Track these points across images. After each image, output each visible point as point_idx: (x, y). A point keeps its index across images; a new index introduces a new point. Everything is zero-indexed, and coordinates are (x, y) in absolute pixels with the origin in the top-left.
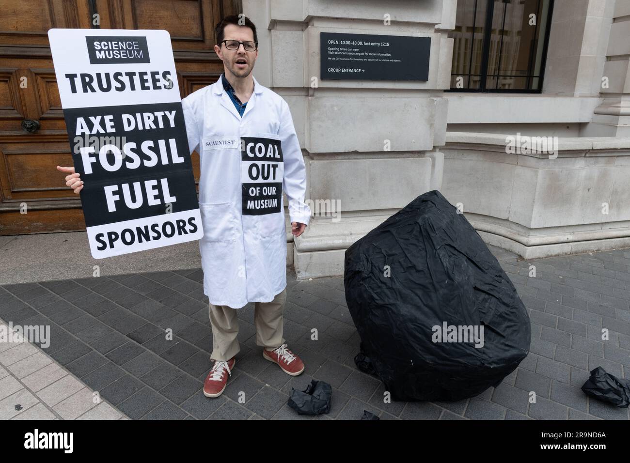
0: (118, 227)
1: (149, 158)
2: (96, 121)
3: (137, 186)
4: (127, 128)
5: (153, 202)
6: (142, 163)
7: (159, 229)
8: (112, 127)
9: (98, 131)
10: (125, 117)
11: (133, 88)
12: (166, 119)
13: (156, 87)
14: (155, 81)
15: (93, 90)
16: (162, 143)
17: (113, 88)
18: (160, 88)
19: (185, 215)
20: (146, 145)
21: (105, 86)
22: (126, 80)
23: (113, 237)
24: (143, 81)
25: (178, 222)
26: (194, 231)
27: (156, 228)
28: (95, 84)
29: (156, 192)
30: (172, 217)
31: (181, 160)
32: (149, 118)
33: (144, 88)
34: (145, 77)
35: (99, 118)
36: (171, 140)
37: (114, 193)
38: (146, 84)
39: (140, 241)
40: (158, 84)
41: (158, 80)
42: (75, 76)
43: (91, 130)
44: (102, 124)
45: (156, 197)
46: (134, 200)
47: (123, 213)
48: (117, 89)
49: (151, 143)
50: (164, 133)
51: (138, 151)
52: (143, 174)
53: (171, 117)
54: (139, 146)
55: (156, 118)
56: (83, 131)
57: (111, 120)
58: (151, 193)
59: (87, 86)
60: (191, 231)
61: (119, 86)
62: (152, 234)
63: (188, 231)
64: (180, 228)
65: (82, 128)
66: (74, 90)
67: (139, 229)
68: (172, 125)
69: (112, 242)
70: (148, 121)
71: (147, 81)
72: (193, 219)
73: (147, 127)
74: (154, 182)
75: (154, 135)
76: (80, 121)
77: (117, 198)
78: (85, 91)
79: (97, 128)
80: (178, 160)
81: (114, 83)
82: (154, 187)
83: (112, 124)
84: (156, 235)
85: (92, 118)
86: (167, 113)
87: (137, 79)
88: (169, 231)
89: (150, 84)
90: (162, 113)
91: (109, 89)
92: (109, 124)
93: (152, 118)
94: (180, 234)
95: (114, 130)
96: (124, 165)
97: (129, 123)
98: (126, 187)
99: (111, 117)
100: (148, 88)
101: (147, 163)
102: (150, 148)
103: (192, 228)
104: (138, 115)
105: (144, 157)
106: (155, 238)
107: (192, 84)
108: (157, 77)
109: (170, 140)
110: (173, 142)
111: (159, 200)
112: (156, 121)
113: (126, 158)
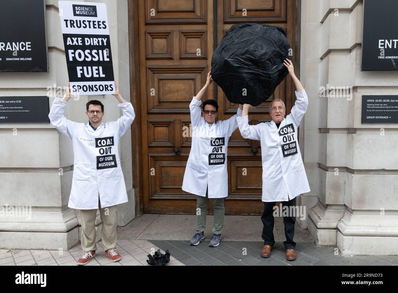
0: (82, 84)
1: (95, 57)
3: (89, 68)
4: (87, 44)
5: (95, 76)
6: (92, 59)
7: (97, 87)
8: (81, 43)
10: (86, 39)
11: (90, 27)
12: (102, 41)
13: (99, 28)
14: (99, 25)
15: (74, 27)
16: (100, 51)
17: (82, 27)
18: (101, 28)
19: (108, 83)
20: (94, 52)
21: (79, 25)
22: (87, 23)
23: (79, 87)
25: (105, 85)
26: (112, 90)
27: (96, 87)
28: (75, 25)
29: (97, 72)
30: (104, 83)
31: (108, 60)
32: (96, 40)
33: (94, 27)
34: (95, 23)
35: (76, 38)
36: (104, 51)
37: (81, 70)
38: (95, 26)
39: (90, 91)
40: (100, 26)
41: (100, 25)
42: (68, 20)
43: (73, 42)
44: (77, 41)
45: (97, 74)
46: (88, 74)
47: (83, 78)
48: (84, 27)
49: (96, 51)
50: (102, 47)
51: (91, 54)
52: (92, 64)
53: (105, 41)
54: (91, 52)
55: (98, 41)
56: (70, 43)
58: (95, 72)
59: (72, 25)
60: (110, 90)
61: (84, 26)
62: (94, 89)
63: (109, 90)
64: (106, 88)
65: (69, 42)
66: (67, 26)
67: (89, 86)
68: (105, 44)
69: (79, 89)
70: (95, 42)
72: (112, 85)
73: (95, 44)
74: (97, 68)
75: (98, 48)
76: (69, 39)
77: (81, 72)
78: (71, 27)
79: (75, 43)
80: (107, 59)
81: (83, 25)
82: (96, 70)
83: (81, 41)
84: (96, 89)
85: (73, 38)
86: (103, 39)
87: (91, 24)
88: (101, 89)
89: (97, 26)
90: (101, 39)
91: (80, 27)
92: (80, 41)
93: (97, 41)
94: (106, 90)
96: (85, 59)
97: (88, 42)
98: (85, 68)
99: (81, 39)
100: (96, 28)
101: (94, 59)
102: (95, 53)
103: (111, 89)
104: (91, 39)
105: (93, 56)
106: (95, 91)
108: (100, 23)
112: (98, 42)
113: (86, 56)
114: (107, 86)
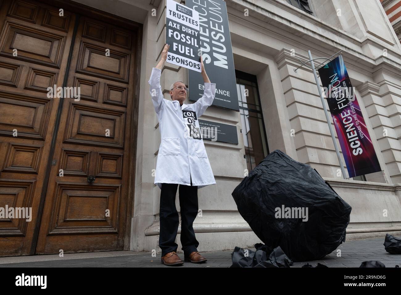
0: (175, 56)
1: (188, 41)
3: (183, 47)
5: (187, 54)
10: (183, 27)
11: (186, 21)
15: (175, 17)
16: (192, 39)
19: (196, 62)
22: (185, 18)
23: (173, 58)
27: (187, 62)
28: (176, 15)
30: (193, 61)
35: (176, 24)
36: (195, 39)
37: (176, 46)
39: (181, 63)
41: (194, 22)
42: (172, 11)
43: (173, 25)
44: (176, 26)
46: (182, 50)
47: (177, 52)
50: (194, 37)
51: (185, 37)
53: (196, 33)
59: (174, 15)
62: (185, 63)
63: (197, 68)
66: (170, 14)
67: (181, 59)
68: (196, 35)
70: (189, 31)
75: (191, 35)
76: (171, 22)
82: (188, 50)
83: (179, 27)
85: (174, 23)
87: (188, 19)
88: (191, 65)
89: (191, 22)
90: (194, 31)
91: (180, 18)
93: (191, 31)
94: (194, 67)
95: (179, 29)
99: (179, 25)
104: (187, 28)
106: (186, 65)
107: (104, 159)
110: (196, 40)
111: (189, 54)
113: (181, 38)
114: (195, 65)
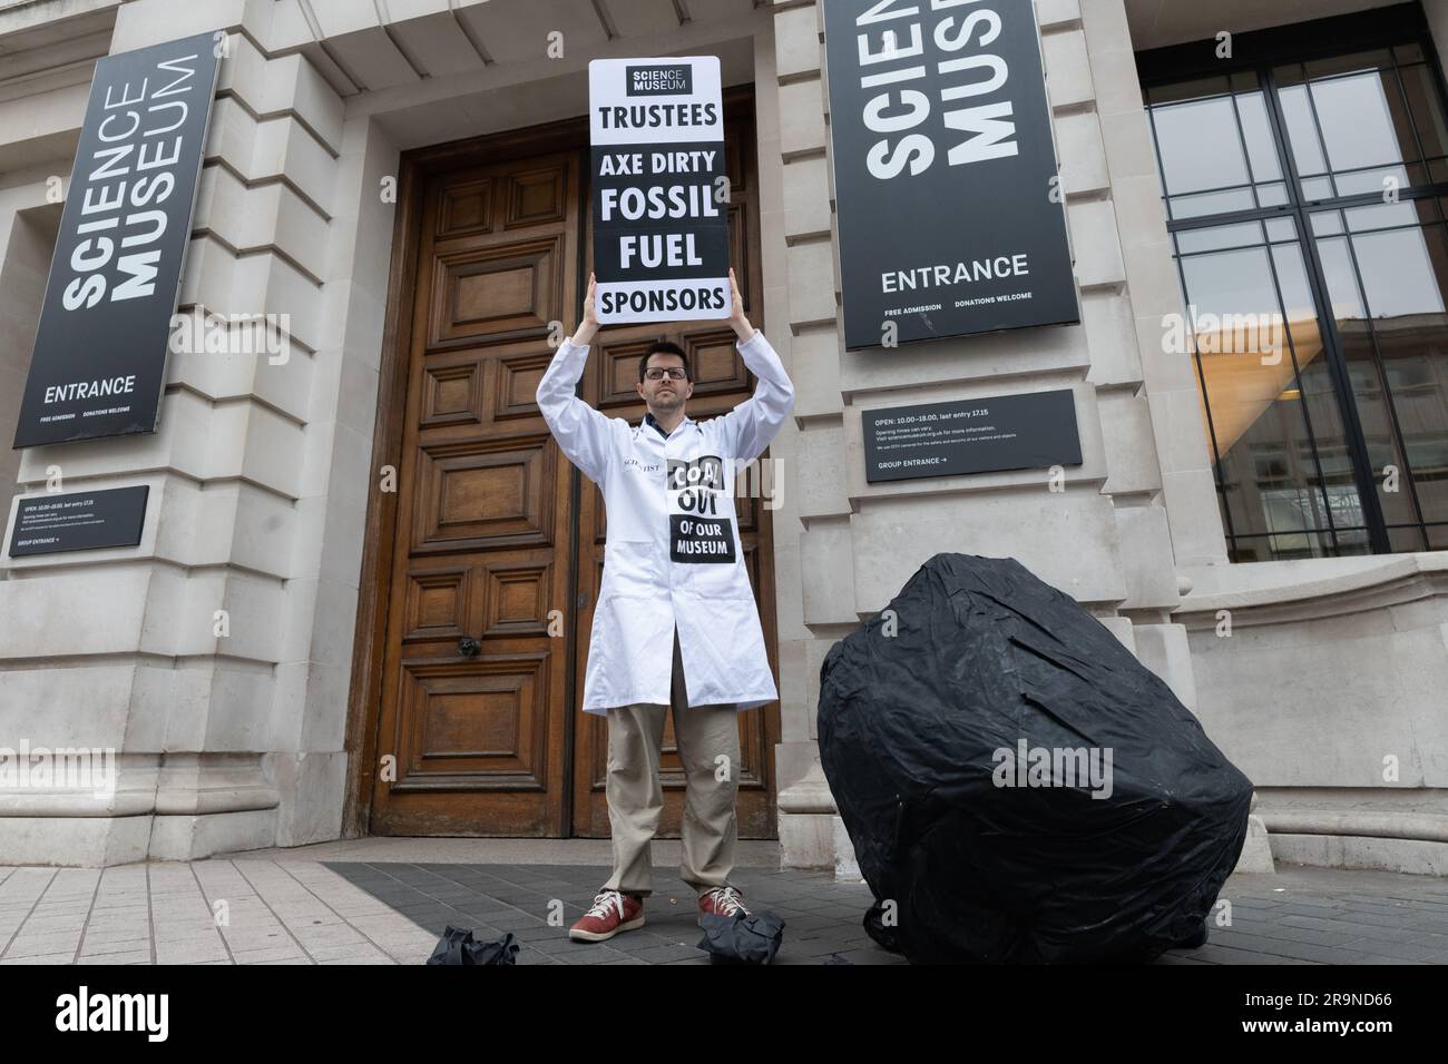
0: (628, 287)
1: (676, 208)
2: (623, 160)
3: (657, 239)
4: (656, 170)
5: (673, 262)
7: (676, 297)
8: (639, 168)
9: (623, 172)
10: (655, 157)
11: (669, 123)
12: (702, 161)
13: (695, 123)
14: (695, 114)
15: (625, 125)
16: (693, 190)
17: (647, 123)
18: (700, 123)
19: (710, 284)
20: (675, 190)
21: (638, 121)
22: (662, 113)
23: (621, 299)
24: (681, 115)
25: (701, 291)
26: (721, 306)
27: (673, 295)
28: (628, 119)
29: (679, 250)
30: (695, 284)
32: (682, 158)
33: (681, 123)
34: (684, 111)
35: (627, 156)
37: (631, 246)
38: (685, 119)
39: (652, 309)
40: (698, 119)
41: (699, 115)
42: (609, 109)
43: (616, 168)
44: (630, 162)
45: (678, 256)
46: (651, 257)
47: (638, 272)
50: (698, 178)
51: (665, 197)
52: (666, 226)
53: (709, 159)
54: (666, 191)
55: (691, 159)
56: (607, 171)
57: (639, 160)
58: (673, 250)
59: (619, 121)
60: (716, 306)
61: (654, 120)
62: (667, 302)
63: (712, 306)
64: (702, 300)
66: (605, 125)
67: (652, 293)
69: (619, 304)
70: (681, 163)
71: (686, 115)
72: (720, 290)
73: (679, 170)
75: (685, 179)
76: (607, 159)
77: (633, 252)
78: (617, 126)
79: (623, 168)
80: (710, 212)
81: (649, 118)
82: (677, 244)
83: (640, 164)
84: (671, 304)
85: (619, 157)
86: (705, 154)
87: (674, 113)
88: (688, 302)
89: (688, 119)
90: (699, 154)
91: (642, 124)
92: (636, 164)
93: (686, 159)
94: (701, 307)
95: (641, 171)
96: (646, 213)
99: (640, 156)
100: (686, 124)
101: (673, 214)
102: (679, 195)
103: (718, 302)
104: (671, 155)
105: (670, 205)
106: (669, 308)
108: (698, 110)
109: (704, 187)
110: (707, 191)
111: (681, 260)
112: (690, 164)
113: (650, 206)
